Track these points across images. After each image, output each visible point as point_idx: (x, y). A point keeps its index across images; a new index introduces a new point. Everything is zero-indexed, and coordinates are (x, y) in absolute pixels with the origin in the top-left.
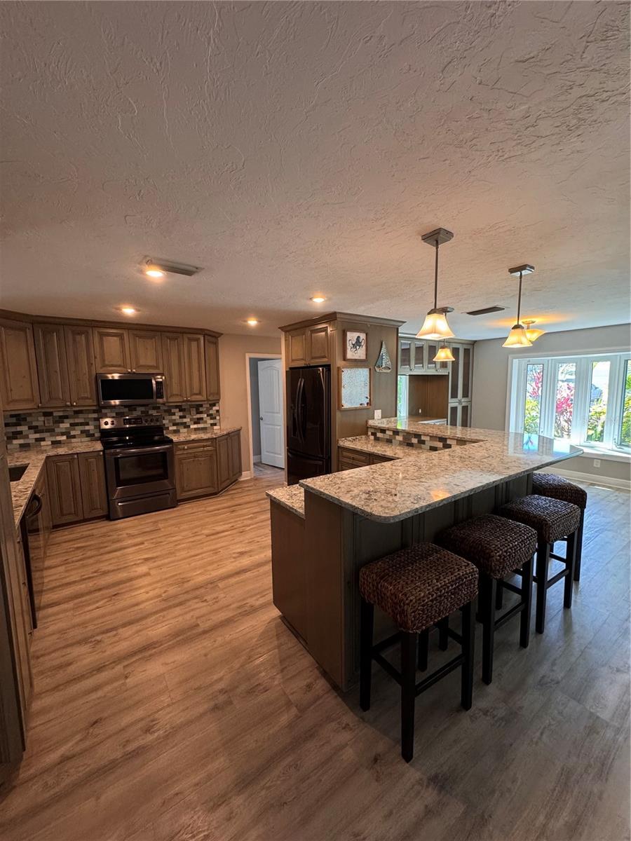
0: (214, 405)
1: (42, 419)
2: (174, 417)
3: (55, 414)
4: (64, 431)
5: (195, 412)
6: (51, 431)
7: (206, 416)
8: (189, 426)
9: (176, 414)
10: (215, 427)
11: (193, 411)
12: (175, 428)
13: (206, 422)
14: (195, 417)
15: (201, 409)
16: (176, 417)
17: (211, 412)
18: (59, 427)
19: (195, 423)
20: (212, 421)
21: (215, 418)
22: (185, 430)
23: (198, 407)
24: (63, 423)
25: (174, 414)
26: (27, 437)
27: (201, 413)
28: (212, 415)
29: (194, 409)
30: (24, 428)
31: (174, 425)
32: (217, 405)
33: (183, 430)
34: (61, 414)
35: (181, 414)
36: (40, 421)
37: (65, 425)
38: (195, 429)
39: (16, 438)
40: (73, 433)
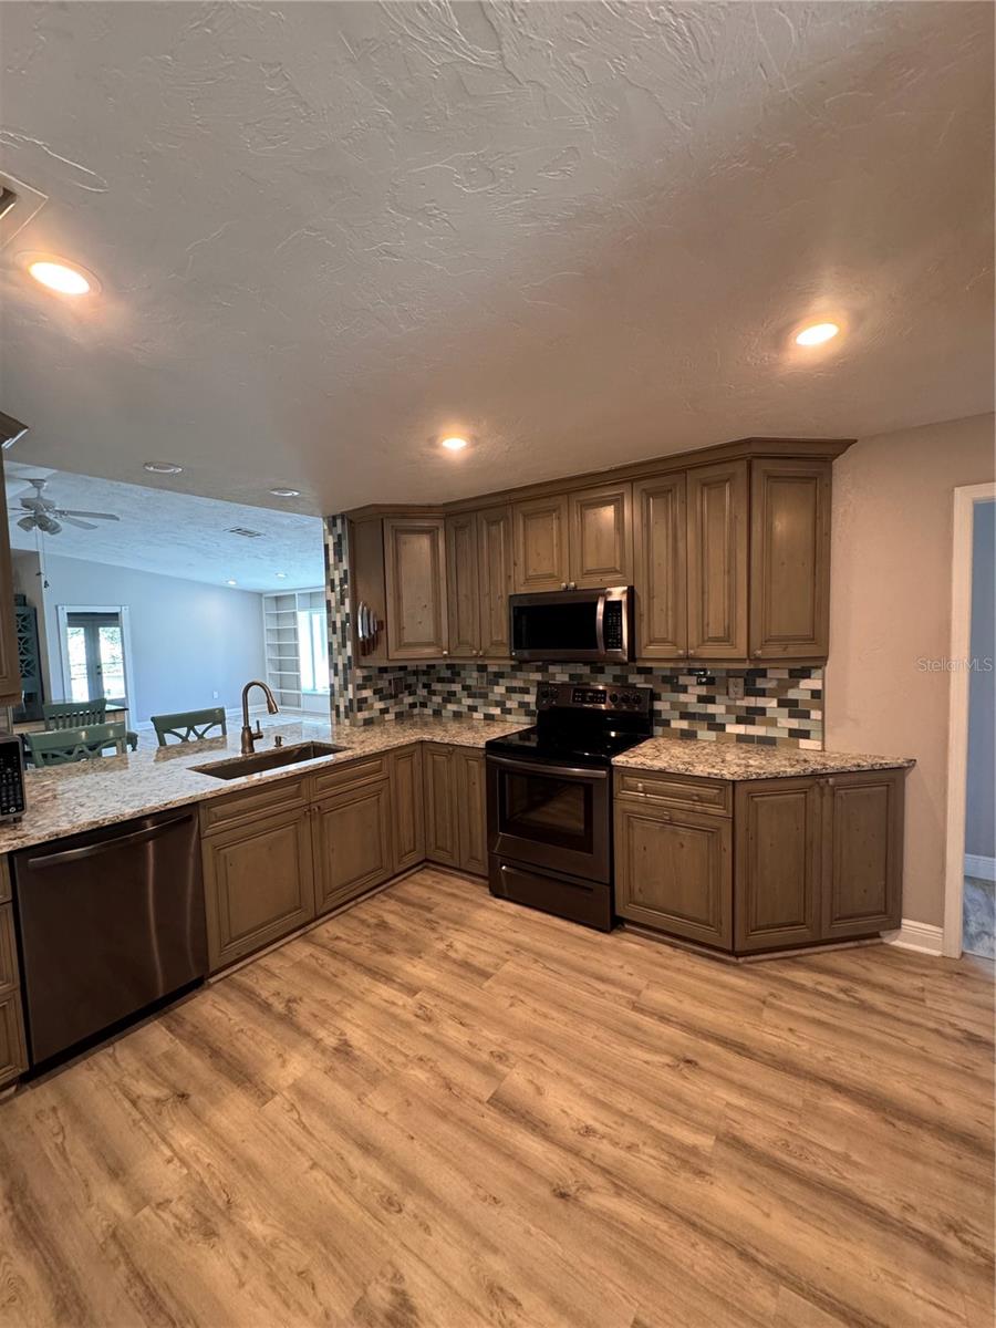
0: (805, 674)
1: (475, 674)
2: (683, 697)
3: (490, 669)
4: (498, 699)
5: (741, 690)
6: (484, 696)
7: (774, 703)
8: (721, 727)
9: (690, 690)
10: (803, 743)
11: (737, 686)
12: (684, 725)
13: (773, 723)
14: (738, 703)
15: (760, 683)
16: (689, 699)
17: (792, 694)
18: (493, 692)
19: (739, 721)
20: (795, 724)
21: (806, 715)
22: (712, 735)
23: (751, 679)
24: (498, 684)
25: (684, 689)
26: (459, 702)
27: (762, 693)
28: (795, 703)
29: (741, 681)
30: (456, 687)
31: (684, 716)
32: (816, 674)
33: (706, 735)
34: (496, 669)
35: (703, 691)
36: (473, 678)
37: (500, 690)
38: (741, 738)
39: (450, 702)
40: (509, 705)
